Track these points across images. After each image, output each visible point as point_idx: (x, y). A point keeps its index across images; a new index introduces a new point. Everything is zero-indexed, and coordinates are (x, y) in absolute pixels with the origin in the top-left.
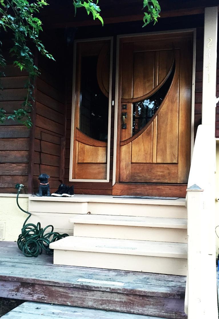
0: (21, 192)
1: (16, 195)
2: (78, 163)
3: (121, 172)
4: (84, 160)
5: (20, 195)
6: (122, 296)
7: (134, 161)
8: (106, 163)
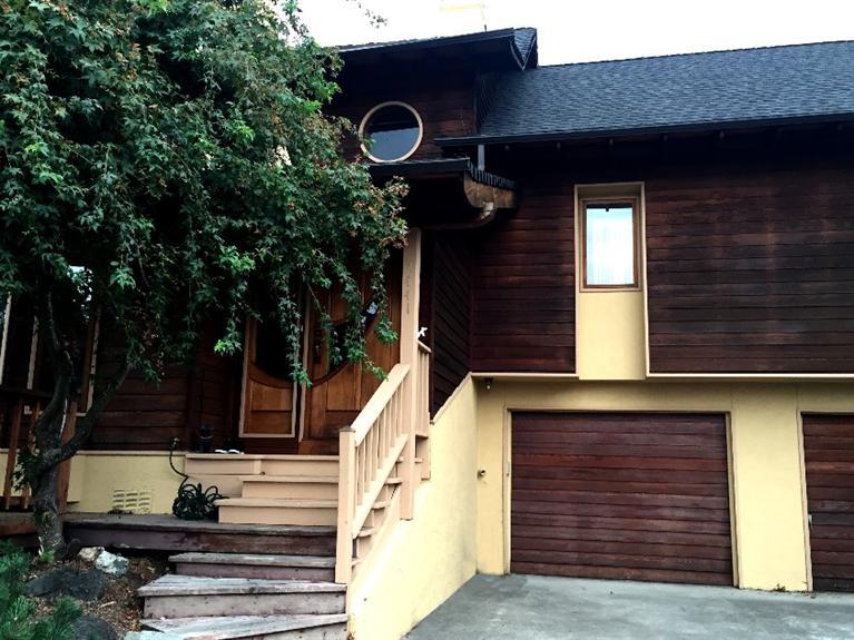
0: (175, 449)
1: (169, 453)
2: (253, 411)
3: (312, 424)
4: (260, 406)
5: (174, 453)
6: (288, 539)
7: (330, 408)
8: (291, 411)
